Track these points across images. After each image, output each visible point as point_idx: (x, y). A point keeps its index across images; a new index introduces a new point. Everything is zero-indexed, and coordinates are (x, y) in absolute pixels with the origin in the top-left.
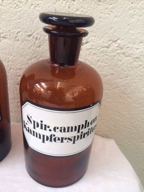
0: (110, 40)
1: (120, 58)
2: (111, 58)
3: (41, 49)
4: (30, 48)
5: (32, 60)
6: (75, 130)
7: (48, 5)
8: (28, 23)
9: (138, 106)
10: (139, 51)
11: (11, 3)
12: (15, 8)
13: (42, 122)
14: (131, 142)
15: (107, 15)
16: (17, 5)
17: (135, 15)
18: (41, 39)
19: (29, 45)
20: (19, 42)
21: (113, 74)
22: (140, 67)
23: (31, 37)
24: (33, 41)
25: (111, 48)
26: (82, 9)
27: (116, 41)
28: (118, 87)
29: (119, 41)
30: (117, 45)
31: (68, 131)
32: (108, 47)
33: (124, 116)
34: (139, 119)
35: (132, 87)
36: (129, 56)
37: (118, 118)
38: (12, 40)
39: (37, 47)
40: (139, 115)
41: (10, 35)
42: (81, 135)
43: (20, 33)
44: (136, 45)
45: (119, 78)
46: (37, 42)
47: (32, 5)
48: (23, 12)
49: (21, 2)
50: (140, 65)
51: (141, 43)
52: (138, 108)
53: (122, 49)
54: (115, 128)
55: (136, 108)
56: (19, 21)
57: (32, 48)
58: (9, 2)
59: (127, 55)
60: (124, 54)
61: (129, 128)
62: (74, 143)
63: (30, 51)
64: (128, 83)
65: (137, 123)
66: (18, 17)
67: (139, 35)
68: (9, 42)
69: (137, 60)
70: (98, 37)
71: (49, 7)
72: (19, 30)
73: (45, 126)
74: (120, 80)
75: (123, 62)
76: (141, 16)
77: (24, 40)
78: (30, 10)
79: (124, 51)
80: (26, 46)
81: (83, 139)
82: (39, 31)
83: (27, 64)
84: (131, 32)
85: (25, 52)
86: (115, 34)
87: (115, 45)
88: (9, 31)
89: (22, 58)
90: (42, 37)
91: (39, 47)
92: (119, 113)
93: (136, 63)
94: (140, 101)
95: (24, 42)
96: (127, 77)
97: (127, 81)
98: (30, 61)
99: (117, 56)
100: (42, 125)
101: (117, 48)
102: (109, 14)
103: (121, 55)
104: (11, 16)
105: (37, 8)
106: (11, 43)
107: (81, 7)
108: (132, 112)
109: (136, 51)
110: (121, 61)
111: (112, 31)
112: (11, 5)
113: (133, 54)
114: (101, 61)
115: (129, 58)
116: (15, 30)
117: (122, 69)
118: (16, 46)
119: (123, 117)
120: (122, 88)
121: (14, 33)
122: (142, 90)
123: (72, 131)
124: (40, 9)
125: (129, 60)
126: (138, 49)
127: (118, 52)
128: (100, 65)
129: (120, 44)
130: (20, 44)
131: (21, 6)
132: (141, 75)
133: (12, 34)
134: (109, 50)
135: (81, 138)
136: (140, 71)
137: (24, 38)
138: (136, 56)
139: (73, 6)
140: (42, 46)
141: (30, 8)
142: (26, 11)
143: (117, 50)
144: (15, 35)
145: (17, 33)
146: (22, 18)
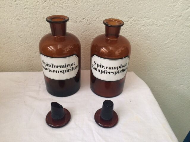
0: (129, 18)
1: (134, 26)
2: (130, 27)
3: (90, 25)
4: (84, 25)
5: (84, 32)
6: (116, 69)
7: (95, 2)
8: (83, 12)
9: (145, 51)
10: (144, 22)
11: (73, 2)
12: (76, 4)
13: (101, 64)
14: (141, 72)
15: (127, 5)
16: (77, 3)
17: (141, 4)
18: (90, 20)
19: (83, 24)
20: (77, 23)
21: (131, 35)
22: (145, 30)
23: (84, 20)
24: (86, 22)
25: (129, 22)
26: (113, 3)
27: (132, 17)
28: (134, 42)
29: (133, 18)
30: (132, 20)
31: (113, 69)
32: (128, 21)
33: (137, 57)
34: (146, 58)
35: (141, 41)
36: (139, 25)
37: (134, 59)
38: (73, 22)
39: (88, 25)
40: (145, 56)
41: (72, 20)
42: (119, 72)
43: (78, 18)
44: (142, 19)
45: (135, 37)
46: (88, 22)
47: (86, 2)
48: (80, 6)
49: (79, 1)
50: (145, 29)
51: (145, 17)
52: (145, 52)
53: (135, 21)
54: (132, 66)
55: (144, 52)
56: (77, 11)
57: (85, 25)
58: (72, 1)
59: (138, 24)
60: (136, 24)
61: (140, 64)
62: (115, 75)
63: (84, 27)
64: (139, 39)
65: (145, 60)
66: (77, 9)
67: (144, 14)
68: (71, 24)
69: (143, 26)
70: (122, 17)
71: (95, 3)
72: (78, 16)
73: (102, 66)
74: (135, 38)
75: (136, 28)
76: (144, 4)
77: (80, 21)
78: (84, 5)
79: (136, 22)
80: (81, 25)
81: (119, 74)
82: (89, 16)
83: (81, 35)
84: (139, 12)
85: (80, 29)
86: (131, 14)
87: (131, 20)
88: (72, 17)
89: (79, 32)
90: (91, 19)
91: (89, 24)
92: (135, 56)
93: (143, 28)
94: (146, 48)
95: (80, 23)
96: (138, 36)
97: (139, 38)
98: (83, 33)
99: (133, 25)
100: (101, 66)
101: (132, 21)
102: (128, 4)
103: (135, 25)
104: (73, 9)
105: (88, 4)
106: (73, 24)
107: (113, 2)
108: (142, 55)
109: (142, 22)
110: (135, 28)
111: (129, 13)
112: (73, 3)
113: (141, 24)
114: (124, 29)
115: (139, 26)
116: (75, 17)
117: (136, 32)
118: (75, 25)
119: (137, 59)
120: (136, 42)
121: (74, 18)
122: (146, 42)
123: (114, 69)
124: (90, 4)
125: (139, 27)
126: (143, 21)
127: (133, 23)
128: (124, 31)
129: (134, 19)
130: (77, 24)
131: (79, 3)
132: (146, 34)
133: (73, 19)
134: (128, 23)
135: (118, 73)
136: (145, 32)
137: (80, 20)
138: (143, 24)
139: (109, 2)
140: (91, 24)
141: (84, 4)
142: (82, 6)
143: (133, 22)
144: (75, 19)
145: (76, 18)
146: (79, 9)
